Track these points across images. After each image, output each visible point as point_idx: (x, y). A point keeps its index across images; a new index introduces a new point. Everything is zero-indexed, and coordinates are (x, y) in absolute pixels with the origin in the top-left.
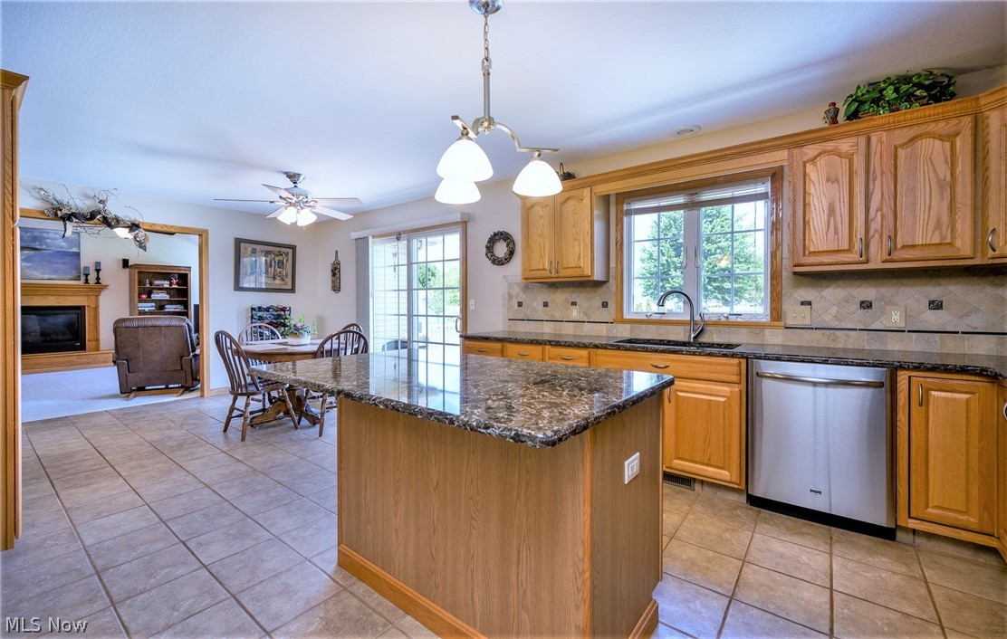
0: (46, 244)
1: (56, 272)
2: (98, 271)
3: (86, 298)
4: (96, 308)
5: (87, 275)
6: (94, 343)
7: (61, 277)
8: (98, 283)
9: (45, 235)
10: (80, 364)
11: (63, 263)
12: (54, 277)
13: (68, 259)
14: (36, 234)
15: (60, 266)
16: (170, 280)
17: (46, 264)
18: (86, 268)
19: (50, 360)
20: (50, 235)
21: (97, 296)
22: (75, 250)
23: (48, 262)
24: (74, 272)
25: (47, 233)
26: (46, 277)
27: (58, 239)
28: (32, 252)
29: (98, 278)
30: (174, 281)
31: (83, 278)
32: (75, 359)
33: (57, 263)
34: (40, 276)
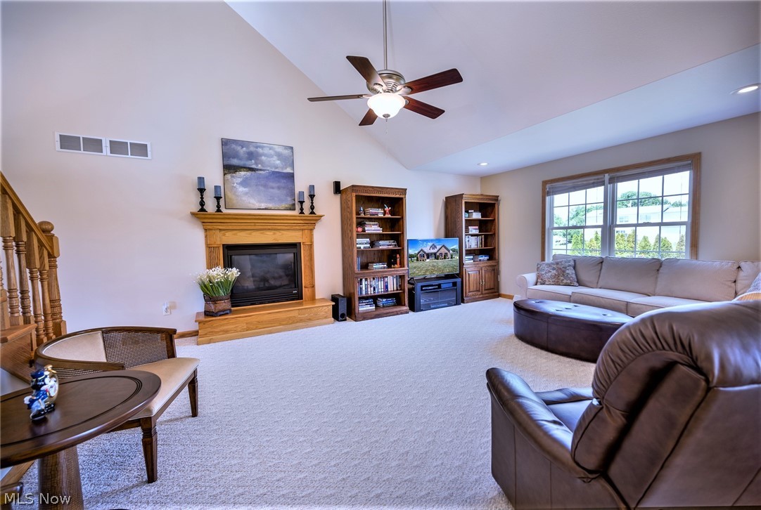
0: (262, 163)
1: (271, 199)
2: (312, 196)
3: (301, 233)
4: (311, 246)
5: (302, 203)
6: (310, 289)
7: (277, 206)
8: (312, 213)
9: (260, 150)
10: (301, 321)
11: (279, 188)
12: (270, 205)
13: (283, 182)
14: (252, 149)
15: (276, 191)
16: (383, 208)
17: (261, 188)
18: (301, 194)
19: (272, 317)
20: (266, 151)
21: (312, 230)
22: (289, 170)
23: (265, 186)
24: (289, 199)
25: (262, 147)
26: (263, 206)
27: (272, 157)
28: (249, 173)
29: (312, 207)
30: (387, 209)
31: (298, 207)
32: (295, 314)
33: (273, 188)
34: (257, 206)
